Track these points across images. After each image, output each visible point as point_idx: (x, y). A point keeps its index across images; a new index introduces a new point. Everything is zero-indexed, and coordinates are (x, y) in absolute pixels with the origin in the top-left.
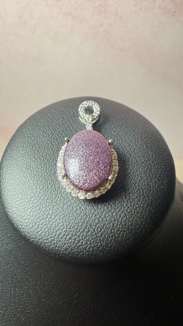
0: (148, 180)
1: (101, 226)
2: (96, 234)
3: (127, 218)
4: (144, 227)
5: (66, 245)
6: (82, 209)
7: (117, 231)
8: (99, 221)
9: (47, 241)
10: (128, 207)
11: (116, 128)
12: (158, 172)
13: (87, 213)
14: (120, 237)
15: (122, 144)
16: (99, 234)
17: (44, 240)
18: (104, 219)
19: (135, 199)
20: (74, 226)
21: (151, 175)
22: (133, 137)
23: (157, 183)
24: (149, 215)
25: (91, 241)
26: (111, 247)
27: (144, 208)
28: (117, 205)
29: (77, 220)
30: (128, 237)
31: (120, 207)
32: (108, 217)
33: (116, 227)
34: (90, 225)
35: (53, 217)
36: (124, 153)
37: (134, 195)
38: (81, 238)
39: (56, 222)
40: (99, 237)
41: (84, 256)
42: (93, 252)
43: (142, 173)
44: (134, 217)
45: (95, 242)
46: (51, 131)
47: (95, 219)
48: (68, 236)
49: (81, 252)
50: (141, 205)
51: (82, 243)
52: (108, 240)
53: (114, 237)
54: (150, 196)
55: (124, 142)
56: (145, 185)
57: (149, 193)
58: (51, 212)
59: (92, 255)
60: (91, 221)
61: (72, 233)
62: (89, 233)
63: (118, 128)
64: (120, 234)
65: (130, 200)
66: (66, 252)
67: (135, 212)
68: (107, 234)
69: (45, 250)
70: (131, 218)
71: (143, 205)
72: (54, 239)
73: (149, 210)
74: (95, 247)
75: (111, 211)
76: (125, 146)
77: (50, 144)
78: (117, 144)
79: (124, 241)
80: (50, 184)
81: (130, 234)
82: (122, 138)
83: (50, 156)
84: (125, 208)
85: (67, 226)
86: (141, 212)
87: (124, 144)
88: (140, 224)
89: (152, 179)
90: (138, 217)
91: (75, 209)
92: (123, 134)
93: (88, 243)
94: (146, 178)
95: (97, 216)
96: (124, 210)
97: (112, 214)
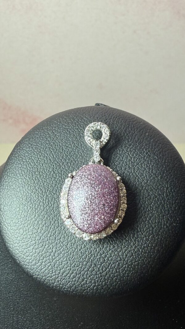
0: (159, 217)
1: (106, 265)
2: (100, 273)
3: (133, 257)
4: (151, 266)
5: (70, 283)
6: (87, 247)
7: (122, 271)
8: (105, 260)
9: (51, 279)
10: (136, 247)
11: (128, 154)
12: (172, 208)
13: (92, 252)
14: (125, 277)
15: (134, 174)
16: (104, 273)
17: (47, 277)
18: (110, 259)
19: (144, 238)
20: (79, 264)
21: (163, 212)
22: (147, 165)
23: (169, 220)
24: (157, 255)
25: (95, 280)
26: (116, 286)
27: (152, 248)
28: (124, 244)
29: (81, 259)
30: (134, 277)
31: (127, 246)
32: (114, 256)
33: (122, 267)
34: (95, 265)
35: (56, 255)
36: (136, 185)
37: (142, 234)
38: (85, 276)
39: (60, 260)
40: (103, 276)
41: (88, 294)
42: (97, 290)
43: (153, 209)
44: (141, 257)
45: (99, 281)
46: (53, 156)
47: (100, 258)
48: (72, 275)
49: (85, 290)
50: (149, 245)
51: (86, 281)
52: (113, 279)
53: (119, 276)
54: (160, 235)
55: (137, 172)
56: (156, 223)
57: (159, 231)
58: (54, 250)
59: (96, 293)
60: (96, 260)
61: (76, 272)
62: (94, 273)
63: (131, 154)
64: (126, 273)
65: (138, 239)
66: (69, 289)
67: (142, 252)
68: (112, 273)
69: (48, 287)
70: (138, 258)
71: (151, 245)
72: (58, 277)
73: (158, 250)
74: (100, 285)
75: (117, 251)
76: (137, 176)
77: (52, 172)
78: (128, 174)
79: (129, 281)
80: (52, 220)
81: (135, 274)
82: (135, 166)
83: (53, 187)
84: (132, 247)
85: (71, 265)
86: (149, 252)
87: (136, 173)
88: (146, 264)
89: (164, 216)
90: (145, 257)
91: (79, 248)
92: (137, 160)
93: (92, 282)
94: (157, 214)
95: (102, 255)
96: (131, 249)
97: (118, 254)
